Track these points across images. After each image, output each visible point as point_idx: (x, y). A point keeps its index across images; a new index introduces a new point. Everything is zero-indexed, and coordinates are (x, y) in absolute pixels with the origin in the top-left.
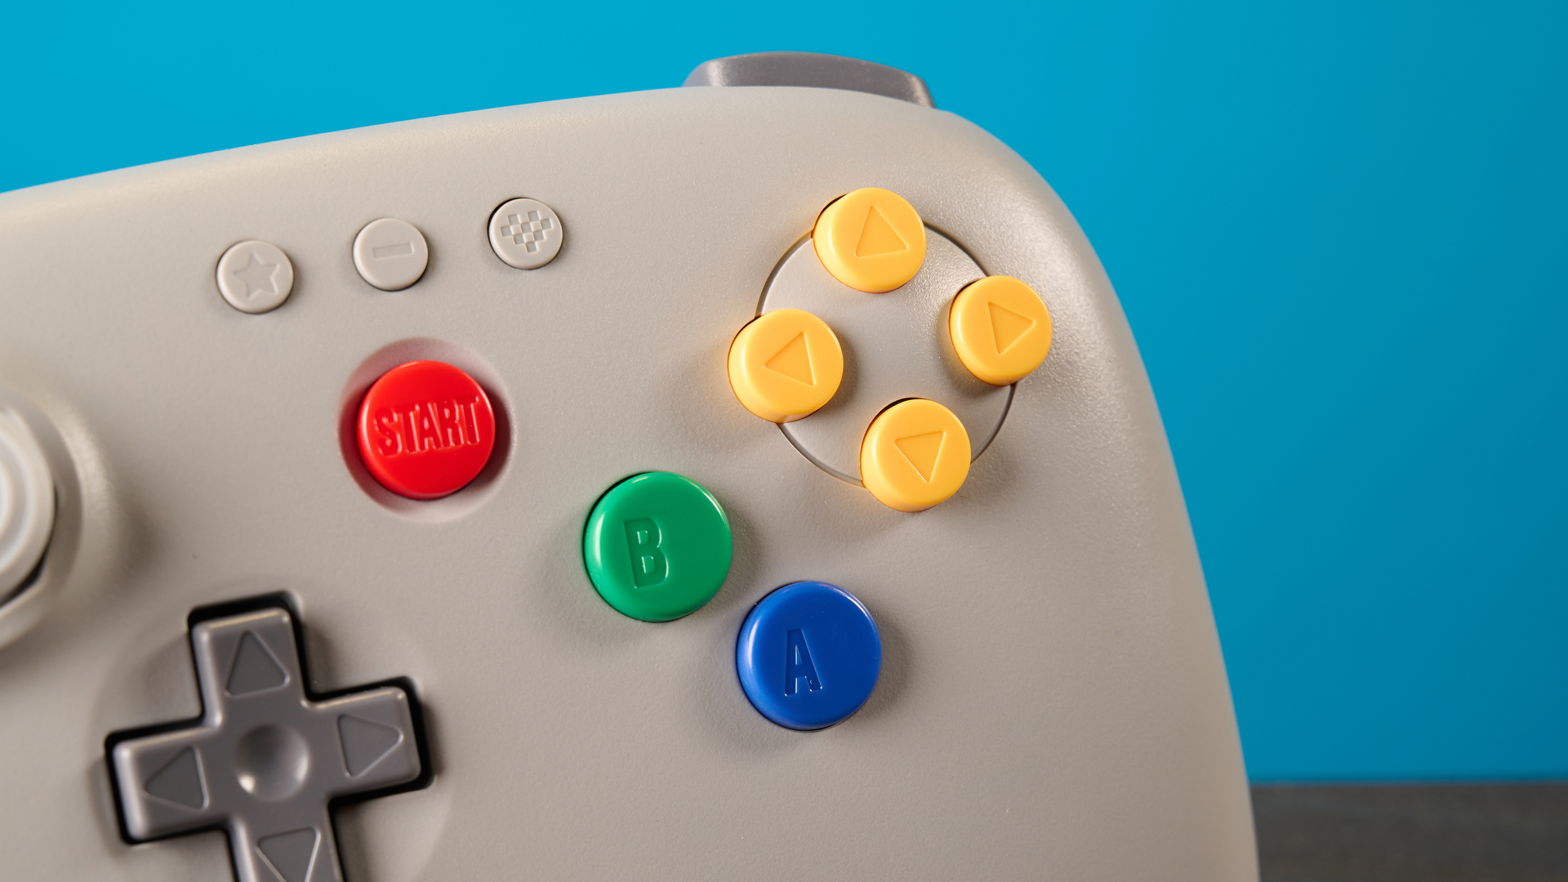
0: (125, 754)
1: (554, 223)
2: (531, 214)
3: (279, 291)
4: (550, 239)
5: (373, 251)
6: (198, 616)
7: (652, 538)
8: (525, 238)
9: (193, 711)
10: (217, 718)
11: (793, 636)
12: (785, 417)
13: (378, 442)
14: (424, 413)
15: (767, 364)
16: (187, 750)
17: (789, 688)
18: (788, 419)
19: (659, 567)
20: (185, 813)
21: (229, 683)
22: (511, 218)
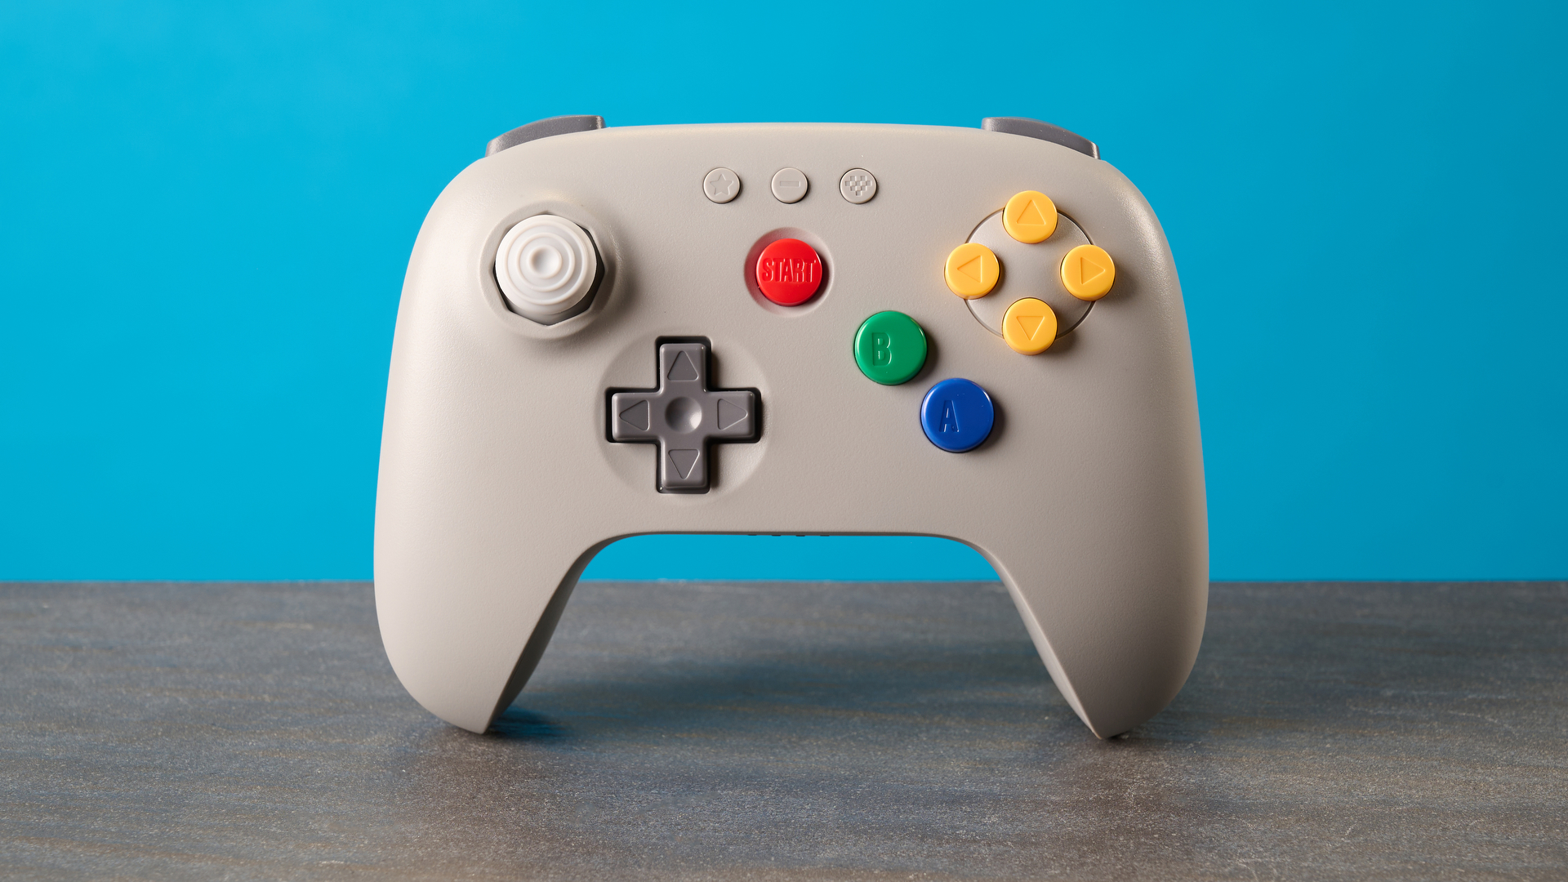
0: (615, 398)
1: (873, 184)
2: (862, 178)
3: (731, 194)
4: (869, 191)
5: (780, 183)
6: (661, 341)
7: (885, 343)
8: (856, 188)
9: (653, 385)
10: (662, 390)
11: (946, 404)
12: (968, 297)
13: (763, 276)
14: (787, 264)
15: (958, 269)
16: (643, 402)
17: (941, 428)
18: (971, 297)
19: (886, 357)
20: (635, 431)
21: (668, 376)
22: (852, 178)
